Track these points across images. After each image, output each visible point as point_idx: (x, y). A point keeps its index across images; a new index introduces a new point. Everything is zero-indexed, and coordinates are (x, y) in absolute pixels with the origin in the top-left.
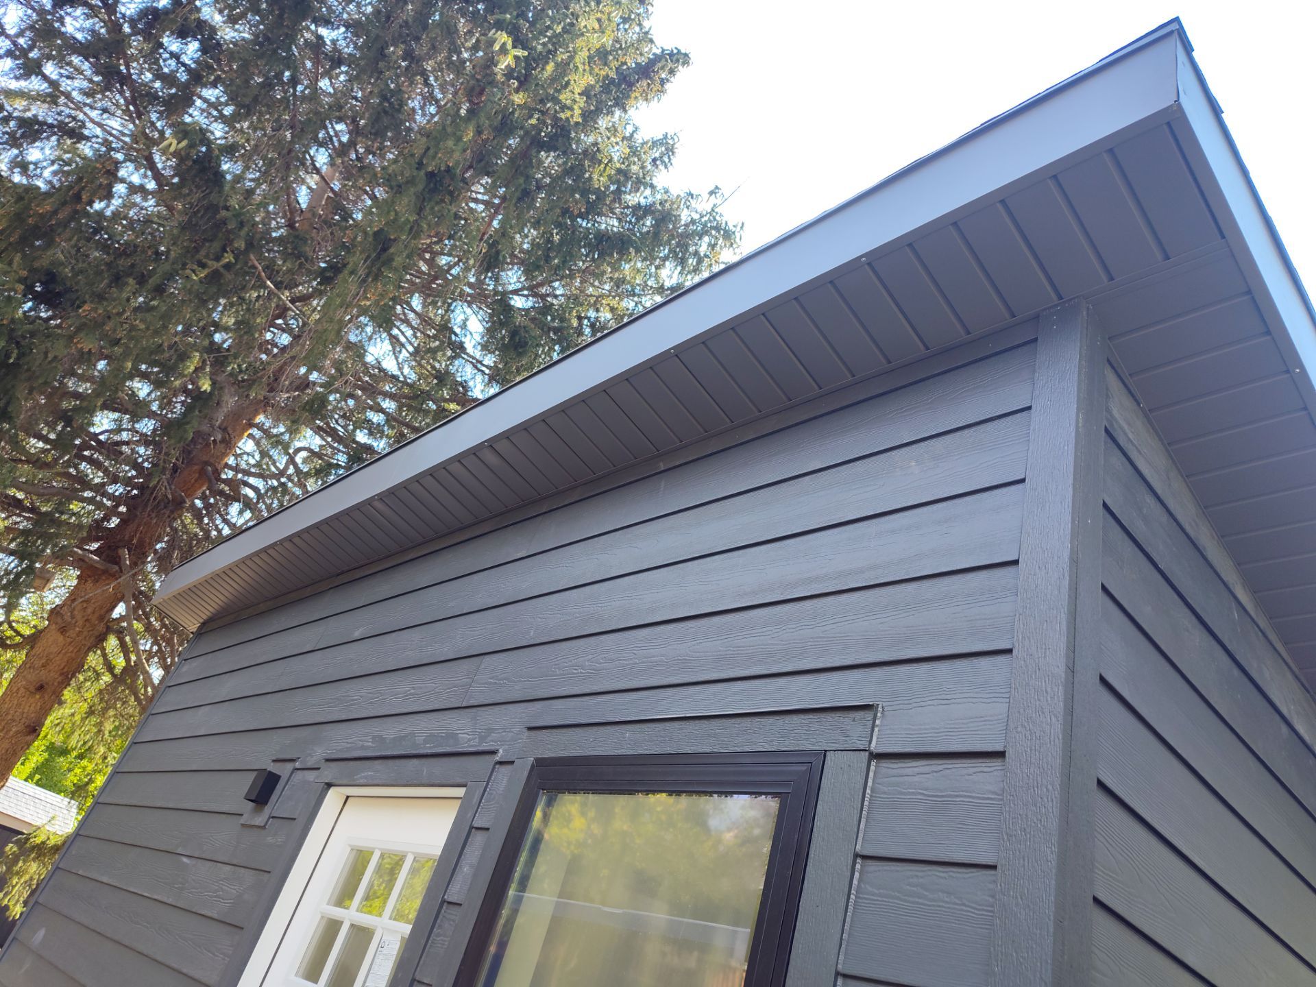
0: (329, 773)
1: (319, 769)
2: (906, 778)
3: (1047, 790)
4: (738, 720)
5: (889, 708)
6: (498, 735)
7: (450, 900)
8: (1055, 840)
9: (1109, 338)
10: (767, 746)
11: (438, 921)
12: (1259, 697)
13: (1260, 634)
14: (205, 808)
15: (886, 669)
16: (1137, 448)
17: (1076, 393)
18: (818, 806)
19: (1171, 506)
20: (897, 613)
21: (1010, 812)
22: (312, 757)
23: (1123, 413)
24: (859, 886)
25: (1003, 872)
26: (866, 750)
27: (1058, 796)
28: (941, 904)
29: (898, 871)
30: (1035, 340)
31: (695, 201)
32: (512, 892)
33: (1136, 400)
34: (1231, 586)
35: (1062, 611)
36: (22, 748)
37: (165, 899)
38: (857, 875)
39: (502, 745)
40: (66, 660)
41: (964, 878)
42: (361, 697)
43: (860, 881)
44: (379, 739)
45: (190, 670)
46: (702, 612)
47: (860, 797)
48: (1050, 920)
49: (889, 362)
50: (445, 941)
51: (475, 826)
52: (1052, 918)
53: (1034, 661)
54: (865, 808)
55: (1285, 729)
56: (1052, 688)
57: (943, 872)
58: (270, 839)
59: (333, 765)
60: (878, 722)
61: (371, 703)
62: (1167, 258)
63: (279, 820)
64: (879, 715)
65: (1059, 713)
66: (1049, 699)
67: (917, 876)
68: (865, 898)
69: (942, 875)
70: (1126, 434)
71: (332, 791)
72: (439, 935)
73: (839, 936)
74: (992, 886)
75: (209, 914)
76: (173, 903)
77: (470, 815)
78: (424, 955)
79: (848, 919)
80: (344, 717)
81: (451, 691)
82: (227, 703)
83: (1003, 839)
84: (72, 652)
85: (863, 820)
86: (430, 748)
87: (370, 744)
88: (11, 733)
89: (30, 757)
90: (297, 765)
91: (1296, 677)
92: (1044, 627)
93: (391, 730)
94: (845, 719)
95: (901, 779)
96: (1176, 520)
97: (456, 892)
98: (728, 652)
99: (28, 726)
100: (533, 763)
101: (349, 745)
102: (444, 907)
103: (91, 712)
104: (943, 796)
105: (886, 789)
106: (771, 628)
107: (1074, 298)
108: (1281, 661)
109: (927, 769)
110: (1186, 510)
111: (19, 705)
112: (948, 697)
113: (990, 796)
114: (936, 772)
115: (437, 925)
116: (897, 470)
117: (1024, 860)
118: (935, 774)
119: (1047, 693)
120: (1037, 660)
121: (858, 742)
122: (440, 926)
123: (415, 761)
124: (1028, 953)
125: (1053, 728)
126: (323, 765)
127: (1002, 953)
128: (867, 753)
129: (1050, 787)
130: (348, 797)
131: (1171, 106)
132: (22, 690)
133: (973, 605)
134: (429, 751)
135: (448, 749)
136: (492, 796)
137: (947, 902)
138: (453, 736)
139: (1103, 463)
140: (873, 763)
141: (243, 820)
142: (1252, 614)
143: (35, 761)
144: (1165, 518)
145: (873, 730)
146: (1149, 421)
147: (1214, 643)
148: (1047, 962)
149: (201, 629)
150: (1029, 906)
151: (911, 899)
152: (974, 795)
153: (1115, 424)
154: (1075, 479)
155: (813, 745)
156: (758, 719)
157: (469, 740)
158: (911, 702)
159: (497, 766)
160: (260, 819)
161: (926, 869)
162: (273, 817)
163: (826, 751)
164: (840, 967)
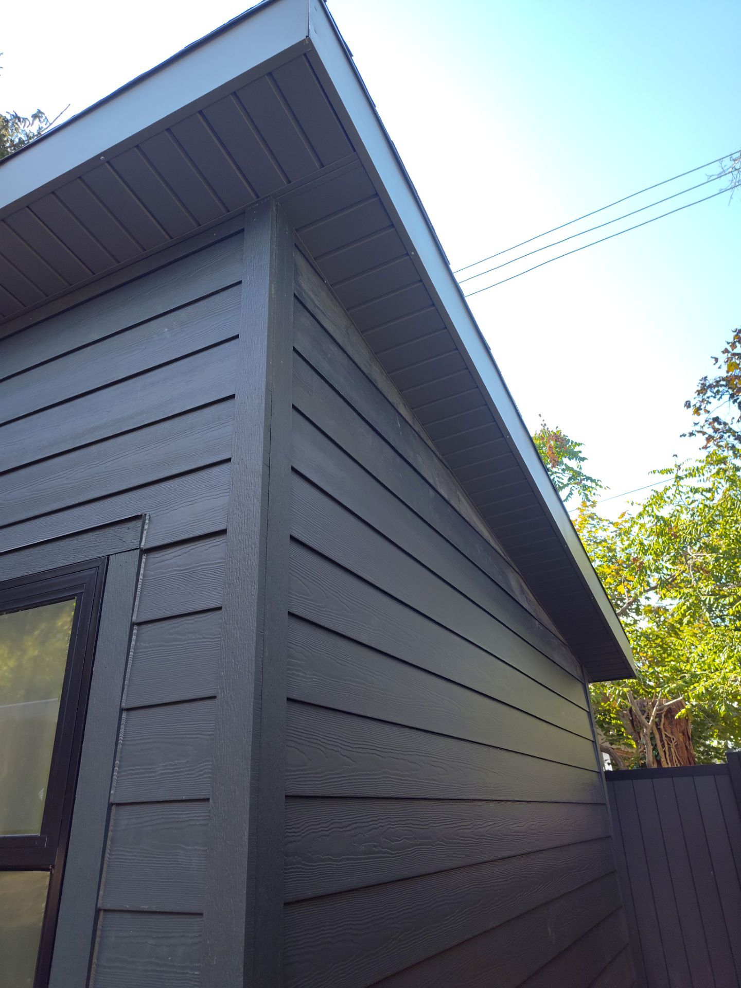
2: (166, 562)
3: (252, 548)
4: (42, 547)
5: (154, 515)
8: (256, 580)
9: (296, 230)
10: (65, 562)
12: (415, 474)
13: (416, 435)
15: (152, 488)
16: (322, 311)
17: (269, 269)
18: (105, 596)
19: (350, 353)
20: (158, 445)
21: (229, 568)
23: (310, 286)
24: (136, 645)
25: (226, 609)
26: (137, 549)
27: (258, 551)
28: (190, 641)
29: (162, 627)
30: (242, 230)
31: (23, 124)
33: (322, 278)
34: (395, 406)
35: (261, 426)
38: (134, 637)
41: (204, 620)
43: (136, 641)
46: (11, 468)
47: (134, 582)
48: (253, 632)
49: (145, 250)
52: (255, 631)
53: (244, 463)
54: (139, 590)
55: (432, 492)
56: (254, 480)
57: (191, 620)
60: (146, 527)
62: (322, 166)
64: (147, 521)
65: (259, 495)
66: (253, 487)
67: (174, 627)
68: (141, 652)
69: (190, 622)
70: (313, 301)
73: (122, 683)
74: (220, 621)
79: (128, 670)
83: (226, 587)
85: (137, 599)
91: (441, 461)
92: (250, 439)
94: (121, 529)
95: (162, 564)
96: (354, 362)
98: (33, 496)
104: (190, 569)
105: (153, 573)
106: (67, 471)
107: (267, 197)
108: (430, 451)
109: (179, 553)
110: (362, 355)
112: (192, 499)
113: (219, 561)
114: (185, 553)
116: (155, 336)
117: (238, 598)
118: (185, 554)
119: (251, 483)
120: (246, 462)
121: (132, 544)
124: (241, 657)
125: (255, 506)
127: (225, 662)
128: (138, 551)
129: (253, 546)
131: (304, 40)
133: (208, 431)
137: (194, 639)
139: (292, 320)
140: (144, 557)
142: (410, 422)
144: (345, 361)
145: (142, 533)
146: (331, 292)
147: (383, 443)
148: (252, 660)
150: (241, 627)
151: (171, 644)
152: (210, 562)
153: (304, 294)
154: (269, 331)
155: (99, 553)
156: (57, 543)
158: (168, 508)
161: (179, 621)
163: (109, 555)
164: (123, 704)
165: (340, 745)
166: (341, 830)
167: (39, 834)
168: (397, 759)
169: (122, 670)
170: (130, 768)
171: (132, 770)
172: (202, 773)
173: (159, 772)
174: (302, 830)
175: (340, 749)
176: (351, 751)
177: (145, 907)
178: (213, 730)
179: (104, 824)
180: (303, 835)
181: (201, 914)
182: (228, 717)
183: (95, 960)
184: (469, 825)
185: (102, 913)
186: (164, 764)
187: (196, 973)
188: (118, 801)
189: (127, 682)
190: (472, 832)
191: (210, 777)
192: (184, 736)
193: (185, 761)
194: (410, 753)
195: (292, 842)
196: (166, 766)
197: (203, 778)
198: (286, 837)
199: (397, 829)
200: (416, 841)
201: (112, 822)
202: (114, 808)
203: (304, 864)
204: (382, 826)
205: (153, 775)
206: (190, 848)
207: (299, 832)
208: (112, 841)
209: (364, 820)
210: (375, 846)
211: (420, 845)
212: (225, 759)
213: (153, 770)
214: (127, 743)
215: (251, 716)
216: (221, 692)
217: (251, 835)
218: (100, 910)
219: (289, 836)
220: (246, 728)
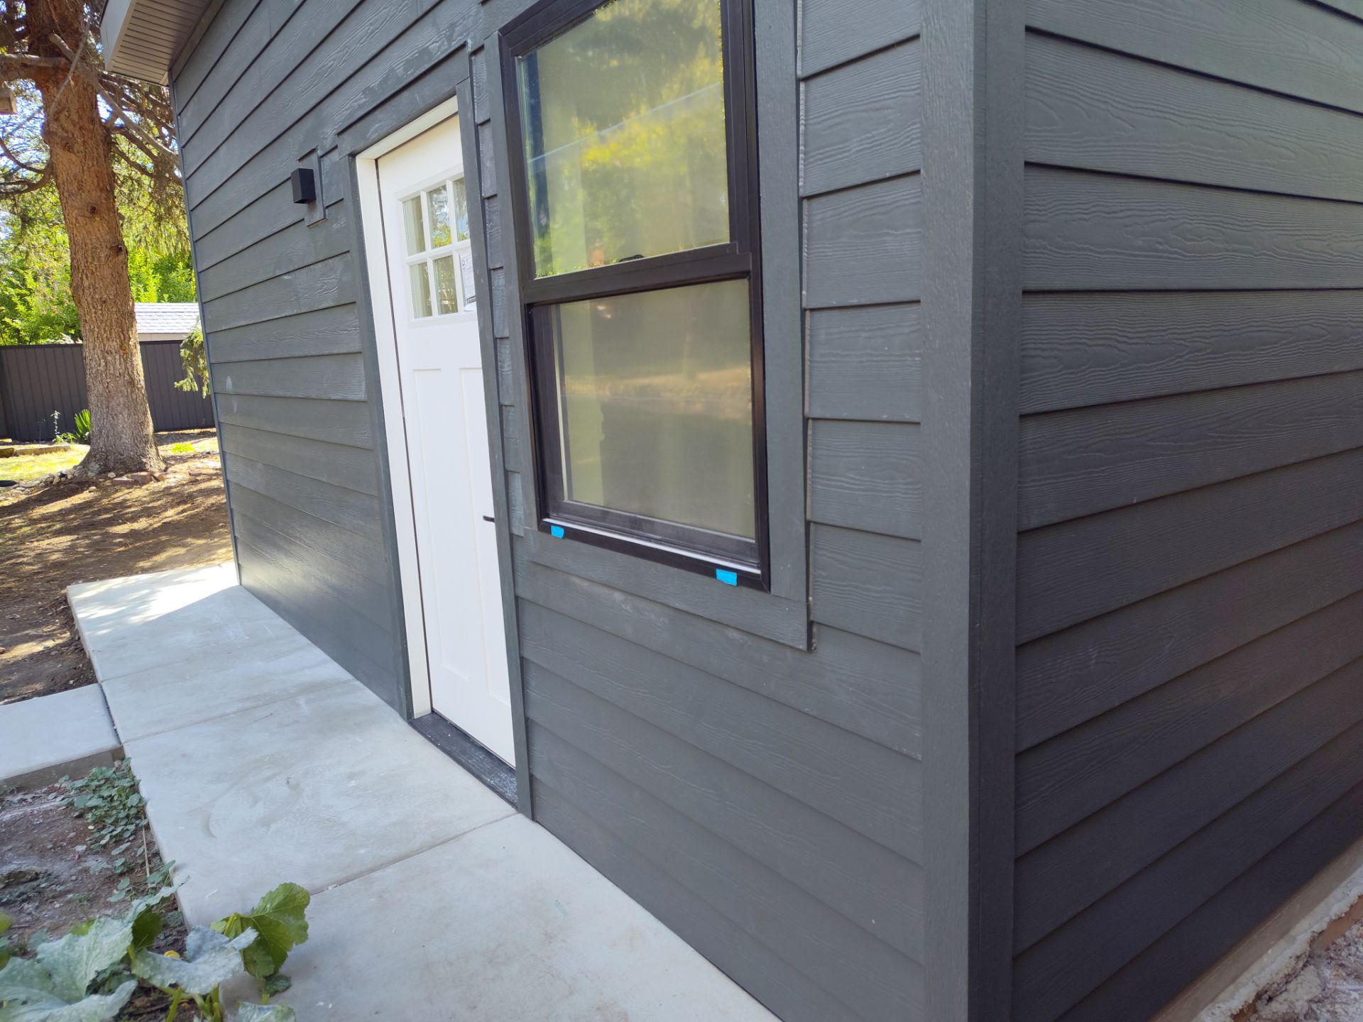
0: (347, 144)
1: (336, 147)
6: (461, 26)
7: (488, 195)
11: (487, 217)
14: (275, 230)
22: (326, 139)
32: (530, 161)
36: (122, 268)
37: (291, 313)
39: (468, 34)
40: (94, 175)
42: (334, 60)
44: (368, 91)
45: (188, 121)
50: (497, 230)
51: (479, 123)
58: (335, 226)
59: (345, 136)
61: (344, 61)
63: (333, 207)
71: (359, 159)
72: (492, 228)
73: (793, 44)
75: (328, 305)
76: (299, 312)
77: (470, 115)
78: (488, 248)
79: (799, 25)
80: (331, 88)
81: (404, 7)
82: (236, 134)
84: (93, 165)
86: (412, 73)
87: (364, 100)
88: (103, 259)
89: (147, 283)
90: (320, 153)
93: (373, 77)
97: (489, 188)
99: (112, 248)
100: (499, 35)
101: (349, 111)
102: (486, 204)
103: (159, 219)
111: (89, 233)
115: (487, 221)
122: (490, 221)
123: (406, 94)
126: (338, 141)
130: (376, 160)
132: (80, 219)
134: (412, 78)
135: (427, 66)
136: (481, 88)
138: (425, 51)
141: (307, 223)
143: (153, 284)
149: (172, 77)
157: (439, 47)
159: (473, 58)
160: (318, 214)
162: (327, 207)
164: (799, 72)
165: (1110, 101)
166: (1107, 216)
167: (728, 242)
168: (1207, 129)
169: (791, 25)
170: (818, 152)
171: (820, 154)
172: (908, 140)
173: (854, 150)
174: (1050, 208)
175: (1110, 108)
176: (1128, 111)
177: (854, 301)
178: (918, 82)
179: (797, 221)
180: (1050, 215)
181: (918, 302)
182: (938, 58)
183: (807, 357)
184: (1325, 235)
185: (808, 313)
186: (858, 139)
187: (916, 359)
188: (809, 193)
189: (799, 42)
190: (1328, 245)
191: (919, 143)
192: (882, 98)
193: (886, 129)
194: (1232, 123)
195: (1033, 221)
196: (862, 140)
197: (911, 146)
198: (1025, 215)
199: (1198, 225)
200: (1227, 245)
201: (805, 218)
202: (805, 203)
203: (1051, 250)
204: (1173, 219)
205: (847, 154)
206: (900, 232)
207: (1045, 210)
208: (808, 239)
209: (1144, 208)
210: (1158, 243)
211: (1234, 250)
212: (938, 114)
213: (847, 149)
214: (811, 122)
215: (971, 49)
216: (927, 26)
217: (976, 203)
218: (805, 310)
219: (1031, 214)
220: (964, 67)
